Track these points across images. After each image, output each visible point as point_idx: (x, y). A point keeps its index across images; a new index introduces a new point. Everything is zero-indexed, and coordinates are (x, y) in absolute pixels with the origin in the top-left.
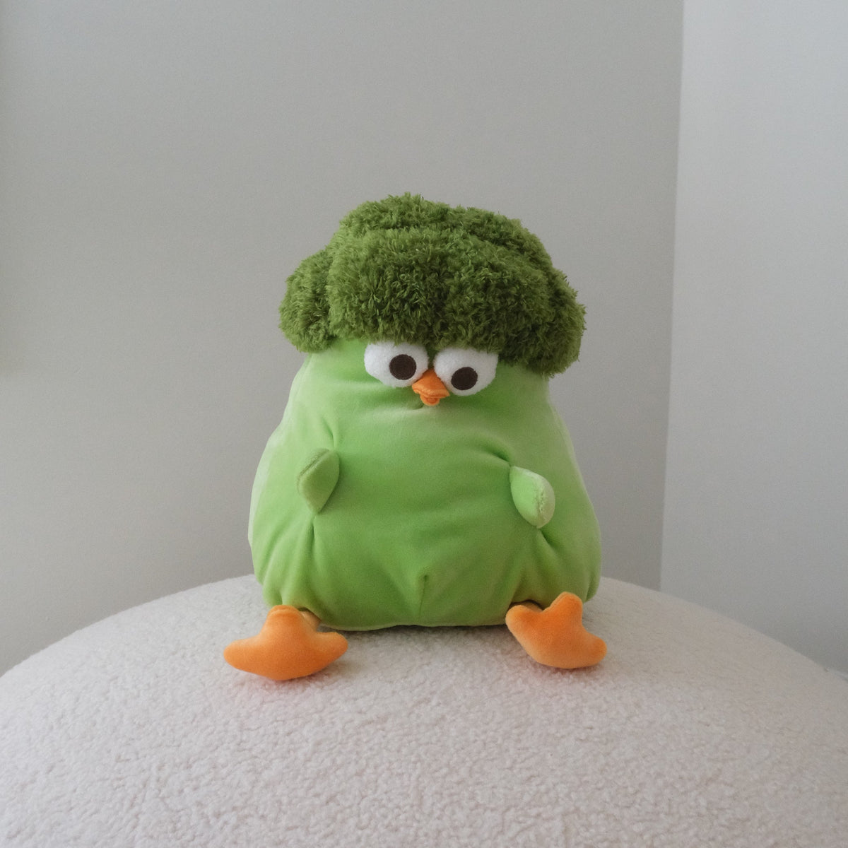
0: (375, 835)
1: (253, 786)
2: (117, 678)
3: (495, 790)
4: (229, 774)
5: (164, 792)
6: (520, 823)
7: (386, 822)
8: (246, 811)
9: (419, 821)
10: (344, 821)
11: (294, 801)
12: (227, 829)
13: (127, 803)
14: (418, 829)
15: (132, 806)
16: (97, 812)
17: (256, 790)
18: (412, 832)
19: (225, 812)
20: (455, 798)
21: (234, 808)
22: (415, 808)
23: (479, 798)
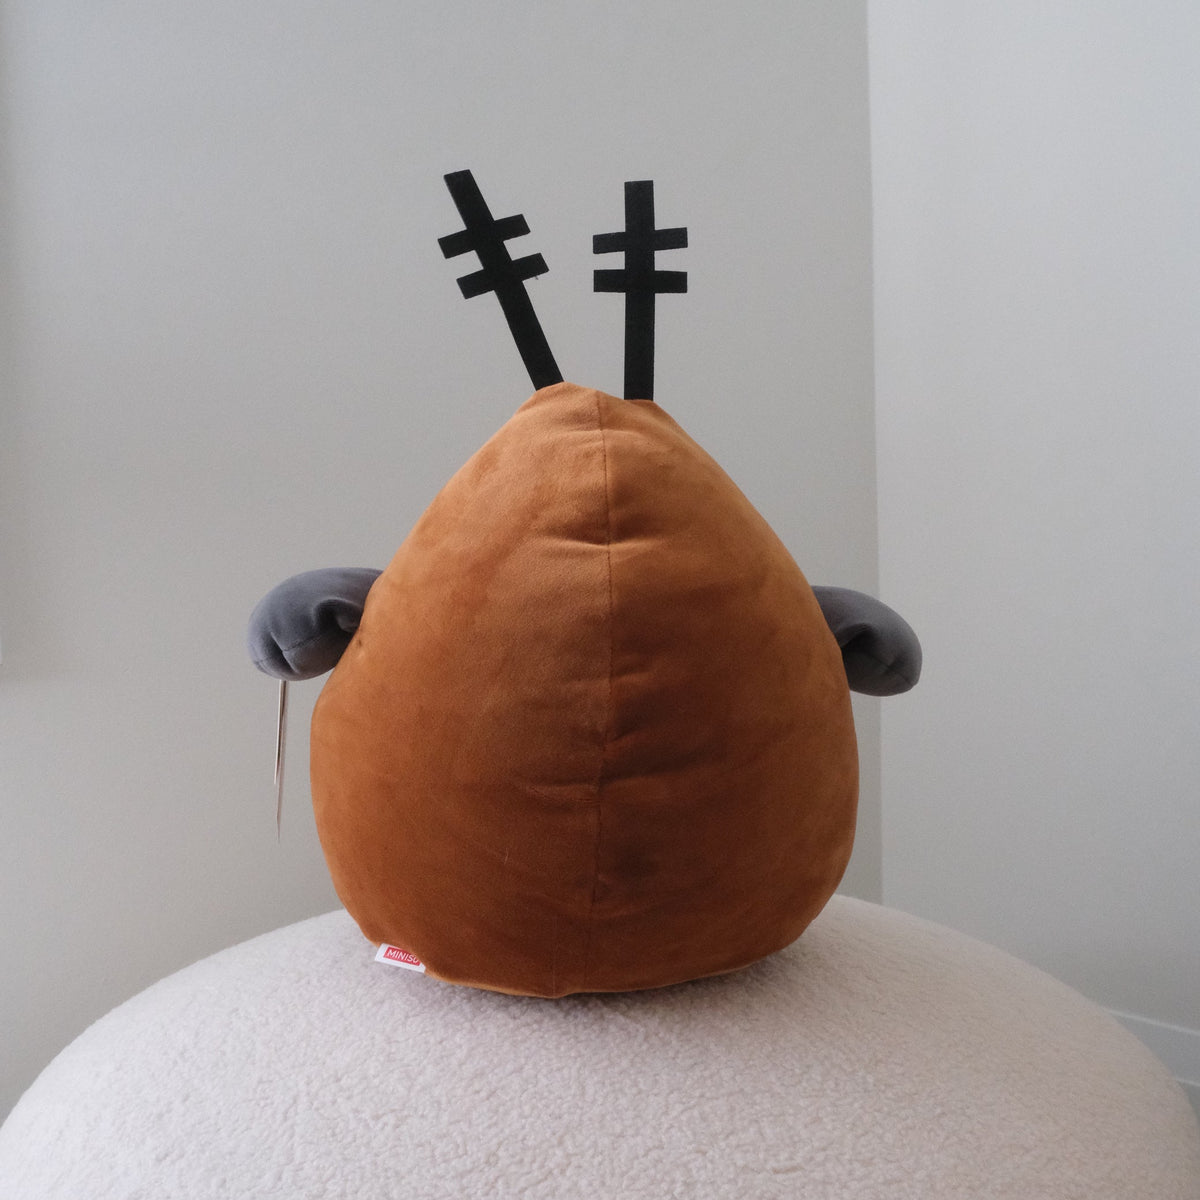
0: (539, 1122)
1: (409, 1089)
2: (237, 1010)
3: (657, 1077)
4: (381, 1083)
5: (316, 1104)
6: (684, 1103)
7: (549, 1111)
8: (405, 1113)
9: (582, 1109)
10: (506, 1113)
11: (453, 1100)
12: (388, 1129)
13: (279, 1117)
14: (582, 1115)
15: (285, 1119)
16: (248, 1128)
17: (412, 1094)
18: (576, 1117)
19: (384, 1114)
20: (617, 1086)
21: (393, 1111)
22: (578, 1097)
23: (641, 1086)
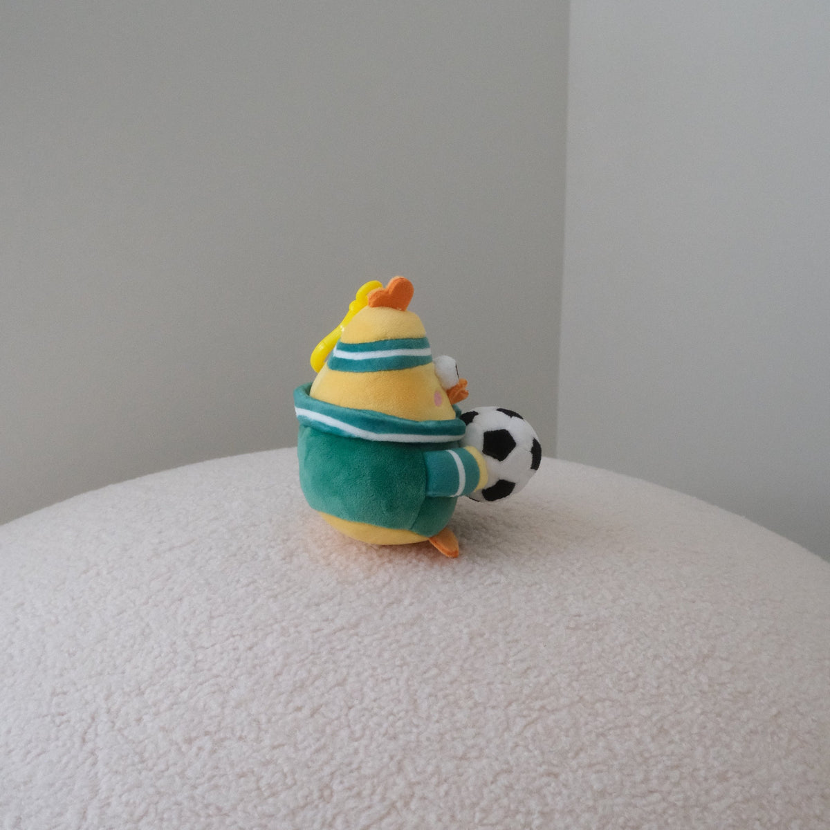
0: (374, 745)
1: (223, 706)
3: (492, 687)
4: (191, 697)
5: (119, 723)
7: (382, 730)
8: (222, 735)
9: (417, 726)
10: (334, 734)
11: (273, 719)
13: (77, 740)
14: (419, 734)
15: (84, 742)
17: (227, 711)
18: (413, 737)
19: (196, 738)
20: (451, 698)
21: (207, 733)
22: (411, 713)
23: (476, 696)
